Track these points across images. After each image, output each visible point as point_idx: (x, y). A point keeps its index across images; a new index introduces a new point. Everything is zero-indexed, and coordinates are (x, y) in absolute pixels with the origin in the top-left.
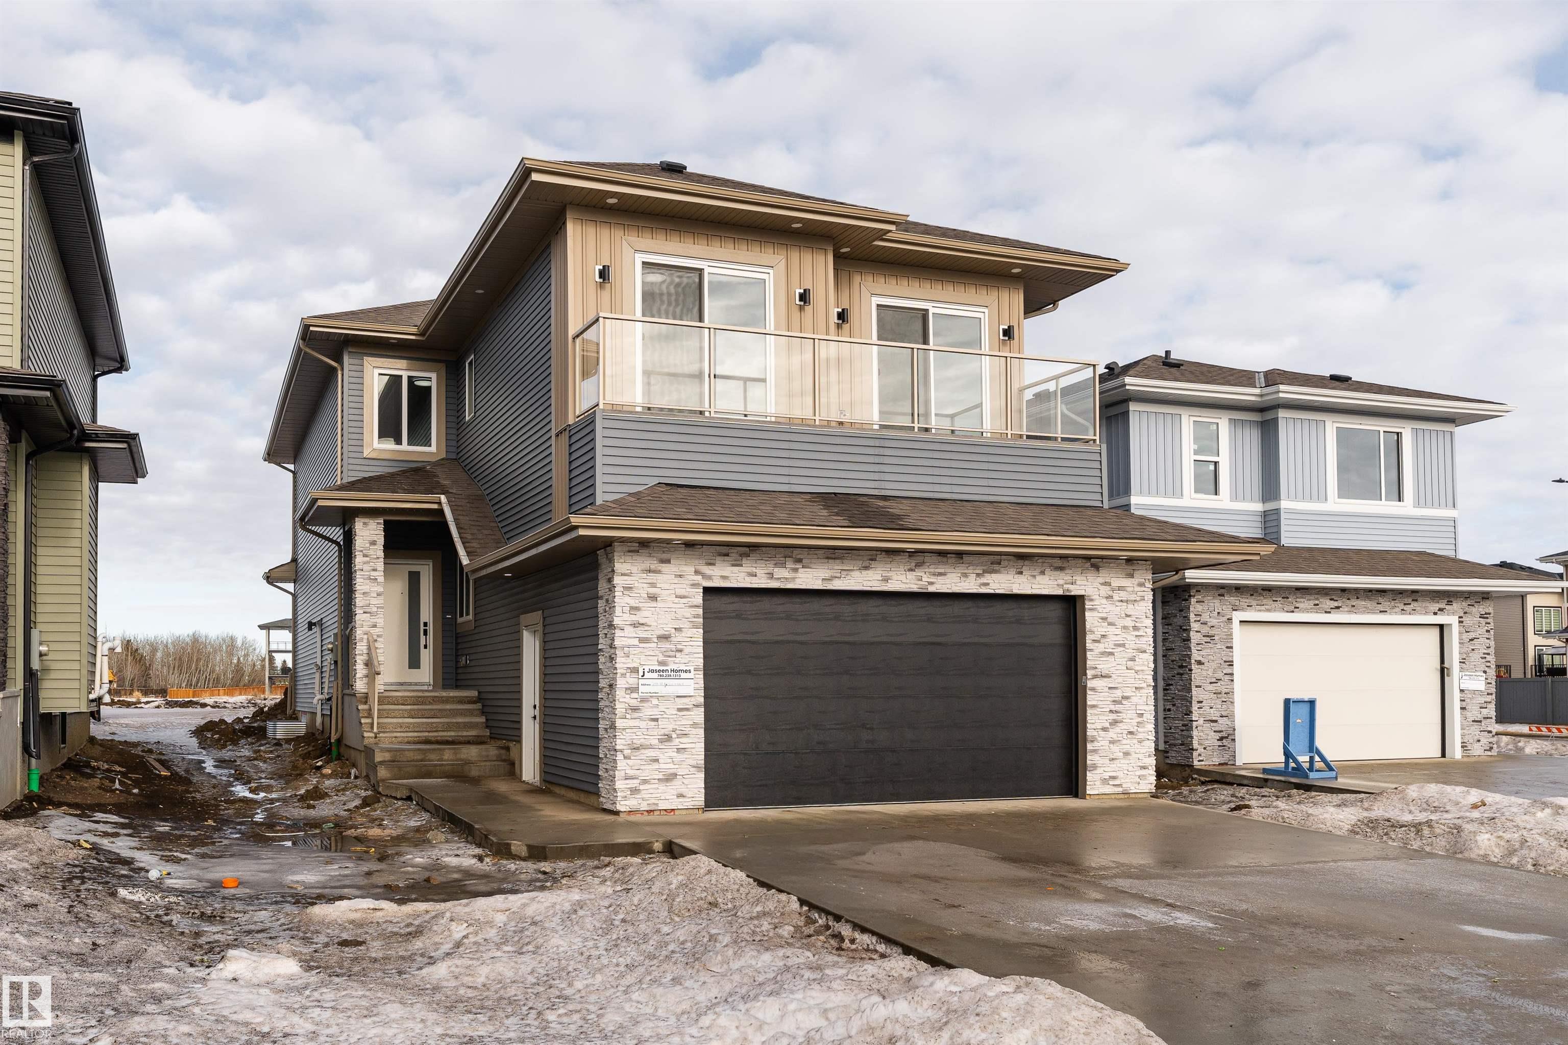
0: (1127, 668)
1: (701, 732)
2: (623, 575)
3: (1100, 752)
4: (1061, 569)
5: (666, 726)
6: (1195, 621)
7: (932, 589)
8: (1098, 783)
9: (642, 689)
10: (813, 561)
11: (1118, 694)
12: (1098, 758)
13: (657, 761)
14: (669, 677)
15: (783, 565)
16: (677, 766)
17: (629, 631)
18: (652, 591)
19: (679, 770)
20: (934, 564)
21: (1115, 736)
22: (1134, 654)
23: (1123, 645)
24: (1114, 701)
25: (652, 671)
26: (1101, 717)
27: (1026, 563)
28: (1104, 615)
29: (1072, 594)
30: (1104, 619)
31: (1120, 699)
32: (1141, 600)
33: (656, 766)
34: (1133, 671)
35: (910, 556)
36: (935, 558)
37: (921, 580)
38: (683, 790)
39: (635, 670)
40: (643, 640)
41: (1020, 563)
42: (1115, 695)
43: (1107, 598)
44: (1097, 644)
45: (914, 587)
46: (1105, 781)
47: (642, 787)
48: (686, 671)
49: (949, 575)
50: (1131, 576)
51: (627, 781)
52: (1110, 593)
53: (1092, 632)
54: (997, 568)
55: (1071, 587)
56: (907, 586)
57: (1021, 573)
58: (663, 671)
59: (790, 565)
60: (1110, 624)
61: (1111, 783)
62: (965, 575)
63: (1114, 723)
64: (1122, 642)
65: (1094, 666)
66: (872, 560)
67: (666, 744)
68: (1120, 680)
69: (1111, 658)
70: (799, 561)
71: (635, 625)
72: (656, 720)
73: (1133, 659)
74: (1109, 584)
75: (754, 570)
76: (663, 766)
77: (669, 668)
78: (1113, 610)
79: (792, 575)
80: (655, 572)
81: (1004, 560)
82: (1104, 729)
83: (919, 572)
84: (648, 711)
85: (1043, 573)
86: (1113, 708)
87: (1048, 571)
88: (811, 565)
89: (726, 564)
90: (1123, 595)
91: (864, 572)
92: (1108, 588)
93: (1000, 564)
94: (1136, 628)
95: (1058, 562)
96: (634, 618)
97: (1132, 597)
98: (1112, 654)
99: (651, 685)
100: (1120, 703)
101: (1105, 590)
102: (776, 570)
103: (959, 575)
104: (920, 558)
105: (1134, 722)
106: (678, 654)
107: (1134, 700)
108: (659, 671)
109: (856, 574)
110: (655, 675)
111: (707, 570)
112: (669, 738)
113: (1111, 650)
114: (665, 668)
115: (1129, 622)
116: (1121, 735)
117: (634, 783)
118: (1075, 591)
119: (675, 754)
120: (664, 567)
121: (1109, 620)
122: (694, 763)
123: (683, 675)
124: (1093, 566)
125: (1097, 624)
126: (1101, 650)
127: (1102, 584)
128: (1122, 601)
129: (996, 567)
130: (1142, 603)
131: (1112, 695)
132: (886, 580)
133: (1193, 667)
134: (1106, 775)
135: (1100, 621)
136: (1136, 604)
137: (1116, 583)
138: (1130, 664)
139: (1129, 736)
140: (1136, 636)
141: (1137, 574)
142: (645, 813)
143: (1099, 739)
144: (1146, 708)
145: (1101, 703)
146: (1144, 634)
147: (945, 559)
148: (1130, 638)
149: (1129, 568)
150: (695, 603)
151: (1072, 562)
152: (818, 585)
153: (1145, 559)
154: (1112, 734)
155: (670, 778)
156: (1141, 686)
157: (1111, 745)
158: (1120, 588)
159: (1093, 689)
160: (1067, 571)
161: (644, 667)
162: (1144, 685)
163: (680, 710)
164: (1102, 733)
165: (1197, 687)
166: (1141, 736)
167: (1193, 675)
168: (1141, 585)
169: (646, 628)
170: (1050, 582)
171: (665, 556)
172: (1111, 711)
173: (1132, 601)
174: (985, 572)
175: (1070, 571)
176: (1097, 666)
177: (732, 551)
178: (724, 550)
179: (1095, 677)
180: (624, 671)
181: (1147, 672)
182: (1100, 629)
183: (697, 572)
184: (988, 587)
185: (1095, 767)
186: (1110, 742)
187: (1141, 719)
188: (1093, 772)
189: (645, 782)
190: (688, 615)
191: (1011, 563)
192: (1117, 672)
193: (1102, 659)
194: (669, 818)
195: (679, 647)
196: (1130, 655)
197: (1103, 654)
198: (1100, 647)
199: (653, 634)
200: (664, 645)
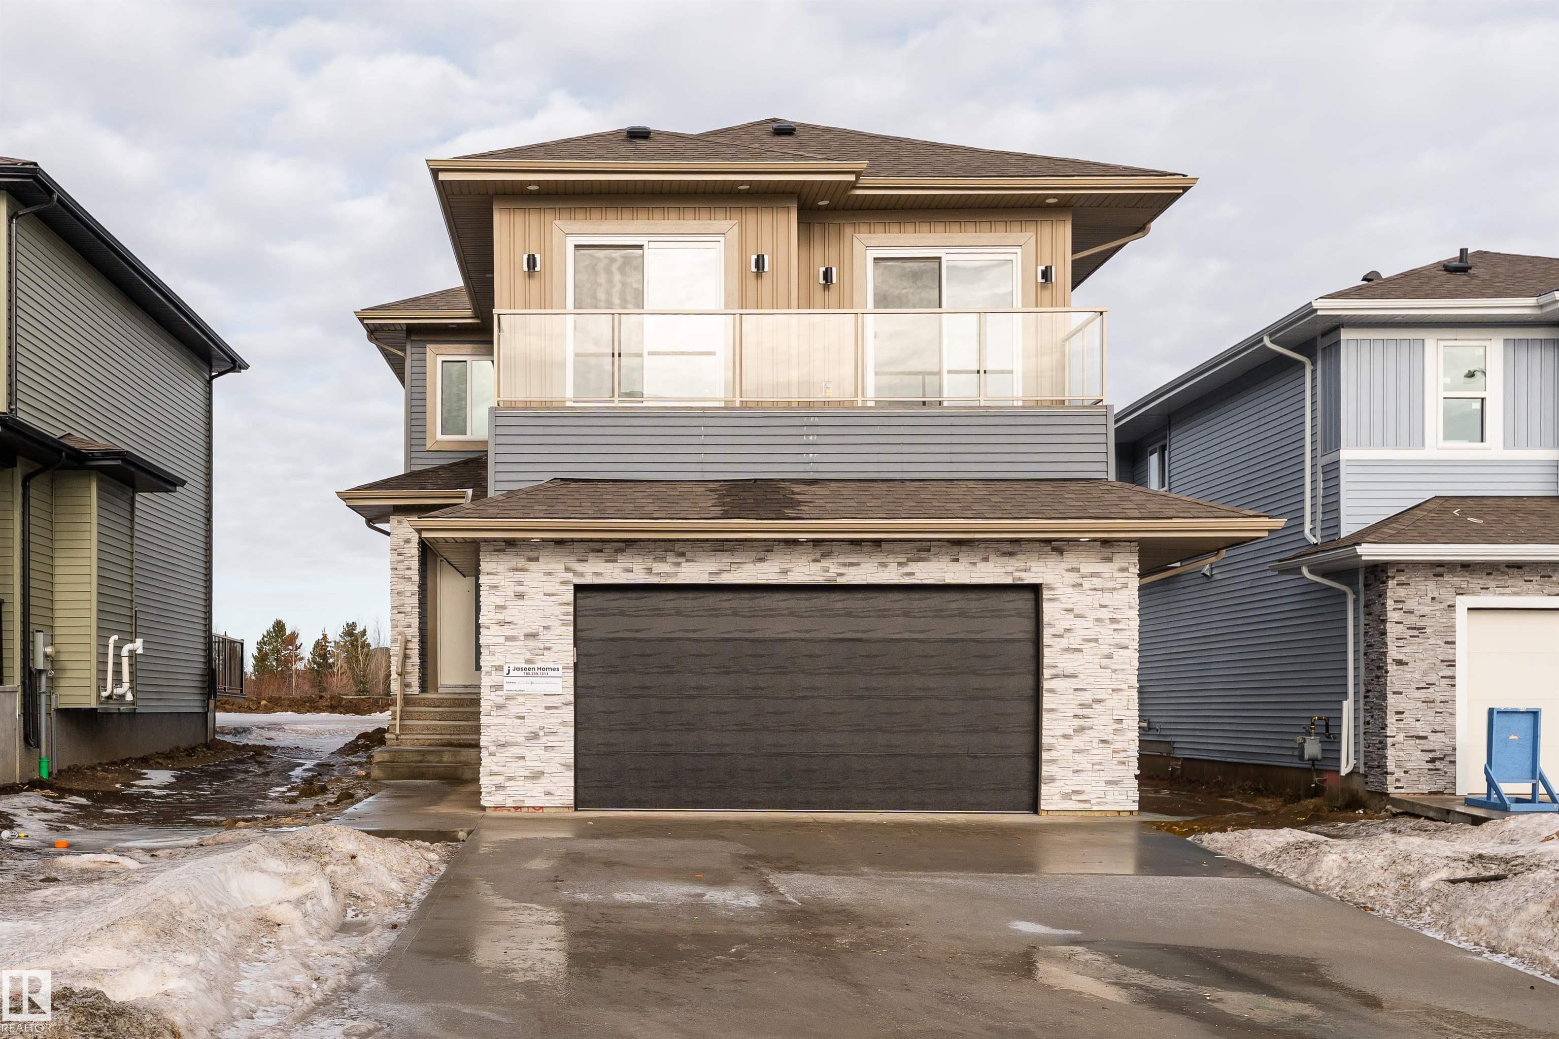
0: (1101, 667)
1: (571, 731)
2: (488, 574)
3: (1059, 762)
4: (1011, 554)
5: (533, 724)
6: (1394, 609)
7: (841, 581)
8: (1057, 798)
9: (506, 687)
10: (698, 554)
11: (1087, 697)
12: (1057, 769)
13: (523, 758)
14: (535, 675)
15: (663, 560)
16: (544, 764)
17: (495, 629)
18: (519, 589)
19: (546, 768)
20: (845, 553)
21: (1082, 746)
22: (1111, 651)
23: (1096, 640)
24: (1080, 705)
25: (518, 669)
26: (1061, 723)
27: (963, 548)
28: (1070, 606)
29: (1026, 582)
30: (1070, 610)
31: (1091, 702)
32: (1122, 588)
33: (522, 763)
34: (1110, 671)
35: (814, 545)
36: (846, 547)
37: (828, 571)
38: (551, 788)
39: (499, 668)
40: (508, 638)
41: (956, 549)
42: (1083, 698)
43: (1073, 586)
44: (1058, 640)
45: (820, 580)
46: (1066, 796)
47: (507, 784)
48: (554, 669)
49: (862, 566)
50: (1109, 560)
51: (492, 778)
52: (1079, 581)
53: (1051, 625)
54: (926, 556)
55: (1023, 575)
56: (810, 578)
57: (957, 560)
58: (529, 669)
59: (671, 558)
60: (1077, 616)
61: (1074, 797)
62: (883, 565)
63: (1081, 729)
64: (1095, 637)
65: (1054, 664)
66: (768, 551)
67: (533, 741)
68: (1091, 680)
69: (1077, 655)
70: (683, 554)
71: (502, 623)
72: (523, 718)
73: (1109, 657)
74: (1076, 570)
75: (630, 565)
76: (528, 763)
77: (535, 666)
78: (1081, 600)
79: (673, 569)
80: (522, 570)
81: (934, 546)
82: (1065, 736)
83: (825, 563)
84: (514, 708)
85: (986, 559)
86: (1080, 712)
87: (992, 557)
88: (696, 559)
89: (598, 560)
90: (1096, 582)
91: (757, 564)
92: (1076, 575)
93: (929, 550)
94: (1113, 621)
95: (1008, 547)
96: (500, 617)
97: (1111, 585)
98: (1080, 650)
99: (517, 684)
100: (1090, 706)
101: (1073, 577)
102: (655, 565)
103: (876, 564)
104: (826, 548)
105: (1110, 729)
106: (546, 652)
107: (1109, 704)
108: (525, 669)
109: (749, 567)
110: (521, 673)
111: (579, 567)
112: (535, 736)
113: (1077, 646)
114: (531, 666)
115: (1105, 614)
116: (1090, 744)
117: (498, 780)
118: (1029, 578)
119: (543, 752)
120: (532, 566)
121: (1076, 612)
122: (563, 761)
123: (551, 673)
124: (1054, 549)
125: (1058, 616)
126: (1062, 646)
127: (1068, 570)
128: (1095, 589)
129: (924, 555)
130: (1125, 592)
131: (1079, 698)
132: (785, 572)
134: (1068, 789)
135: (1064, 612)
136: (1115, 593)
137: (1086, 568)
138: (1105, 662)
139: (1101, 745)
140: (1115, 630)
141: (1116, 558)
142: (512, 810)
143: (1058, 747)
144: (1127, 713)
145: (1063, 706)
146: (1127, 627)
147: (858, 548)
148: (1106, 633)
149: (1107, 552)
150: (565, 601)
151: (1025, 546)
152: (704, 579)
153: (1130, 540)
154: (1078, 741)
155: (537, 776)
156: (1119, 687)
157: (1076, 755)
158: (1093, 575)
159: (1051, 691)
160: (1019, 557)
161: (508, 665)
162: (1125, 687)
163: (548, 708)
164: (1063, 741)
165: (1394, 693)
166: (1118, 746)
168: (1124, 570)
169: (512, 626)
170: (996, 570)
171: (533, 554)
172: (1076, 716)
173: (1109, 589)
174: (909, 560)
175: (1024, 557)
176: (1057, 664)
177: (607, 546)
178: (598, 546)
179: (1055, 676)
180: (489, 669)
181: (1130, 672)
182: (1062, 622)
183: (567, 569)
184: (913, 577)
185: (1052, 779)
186: (1074, 752)
187: (1120, 726)
188: (1050, 785)
189: (510, 779)
190: (558, 613)
191: (943, 550)
192: (1087, 671)
193: (1063, 656)
194: (539, 814)
195: (548, 645)
196: (1106, 652)
197: (1067, 650)
198: (1064, 643)
199: (520, 633)
200: (532, 643)
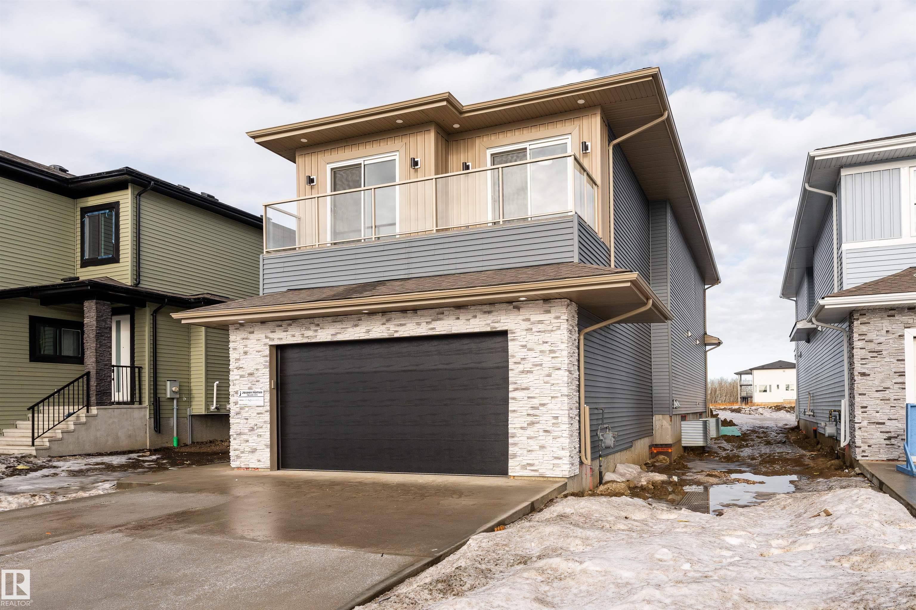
0: (544, 383)
1: (269, 426)
2: (233, 342)
3: (519, 445)
4: (489, 312)
5: (252, 422)
6: (859, 340)
7: (396, 335)
8: (518, 468)
9: (240, 402)
10: (326, 324)
11: (536, 402)
12: (518, 449)
13: (247, 441)
14: (252, 396)
15: (308, 329)
16: (257, 445)
17: (235, 370)
18: (246, 349)
19: (258, 447)
20: (398, 318)
21: (532, 434)
22: (550, 371)
23: (541, 365)
24: (532, 407)
25: (244, 393)
26: (519, 419)
27: (462, 311)
28: (524, 343)
29: (498, 329)
30: (524, 346)
31: (538, 405)
32: (557, 329)
33: (248, 444)
34: (550, 385)
35: (382, 315)
36: (399, 314)
37: (389, 330)
38: (260, 458)
39: (236, 392)
40: (242, 376)
41: (458, 311)
42: (533, 403)
43: (526, 330)
44: (517, 365)
45: (385, 335)
46: (524, 467)
47: (241, 455)
48: (260, 392)
49: (408, 325)
50: (548, 312)
51: (234, 452)
52: (530, 327)
53: (513, 356)
54: (441, 317)
55: (496, 325)
56: (381, 334)
57: (458, 318)
58: (249, 393)
59: (313, 328)
60: (529, 350)
61: (528, 468)
62: (418, 324)
63: (532, 424)
64: (540, 363)
65: (515, 382)
66: (359, 320)
67: (251, 432)
68: (537, 391)
69: (529, 375)
70: (318, 325)
71: (238, 368)
72: (247, 419)
73: (549, 375)
74: (528, 320)
75: (294, 333)
76: (250, 444)
77: (252, 391)
78: (532, 339)
79: (315, 334)
80: (247, 339)
81: (445, 311)
82: (522, 428)
83: (388, 325)
84: (244, 414)
85: (475, 317)
86: (531, 412)
87: (479, 315)
88: (324, 327)
89: (280, 331)
90: (541, 327)
91: (355, 328)
92: (529, 323)
93: (443, 313)
94: (552, 351)
95: (487, 308)
96: (237, 364)
97: (550, 328)
98: (531, 372)
99: (244, 401)
100: (537, 408)
101: (526, 325)
102: (305, 332)
103: (415, 324)
104: (388, 316)
105: (550, 423)
106: (257, 383)
107: (550, 406)
108: (248, 393)
109: (350, 330)
110: (246, 395)
111: (271, 335)
112: (252, 429)
113: (529, 369)
114: (250, 391)
115: (546, 347)
116: (537, 433)
117: (237, 453)
118: (500, 327)
119: (256, 438)
120: (251, 336)
121: (528, 347)
122: (265, 443)
123: (259, 395)
124: (515, 307)
125: (517, 350)
126: (519, 370)
127: (524, 320)
128: (540, 332)
129: (440, 316)
130: (559, 332)
131: (531, 403)
132: (368, 331)
133: (856, 378)
134: (525, 462)
135: (521, 348)
136: (552, 333)
137: (535, 318)
138: (547, 379)
139: (544, 434)
140: (553, 358)
141: (553, 310)
142: (245, 469)
143: (518, 435)
144: (561, 412)
145: (521, 409)
146: (560, 355)
147: (405, 315)
148: (547, 360)
149: (546, 306)
150: (265, 355)
151: (497, 306)
152: (329, 339)
153: (561, 297)
154: (530, 432)
155: (254, 451)
156: (555, 395)
157: (529, 441)
158: (540, 322)
159: (514, 399)
160: (493, 314)
161: (241, 391)
162: (559, 395)
163: (258, 414)
164: (522, 431)
165: (860, 394)
166: (555, 434)
167: (855, 385)
168: (558, 318)
169: (242, 370)
170: (481, 323)
171: (252, 330)
172: (528, 415)
173: (548, 331)
174: (433, 320)
175: (497, 313)
176: (517, 382)
177: (284, 323)
178: (279, 323)
179: (516, 389)
180: (233, 393)
181: (562, 385)
182: (519, 354)
183: (267, 337)
184: (434, 330)
185: (515, 456)
186: (528, 438)
187: (557, 421)
188: (514, 460)
189: (243, 452)
190: (262, 361)
191: (451, 313)
192: (536, 385)
193: (520, 376)
194: (256, 473)
195: (258, 379)
196: (546, 372)
197: (523, 372)
198: (521, 367)
199: (245, 373)
200: (251, 378)
